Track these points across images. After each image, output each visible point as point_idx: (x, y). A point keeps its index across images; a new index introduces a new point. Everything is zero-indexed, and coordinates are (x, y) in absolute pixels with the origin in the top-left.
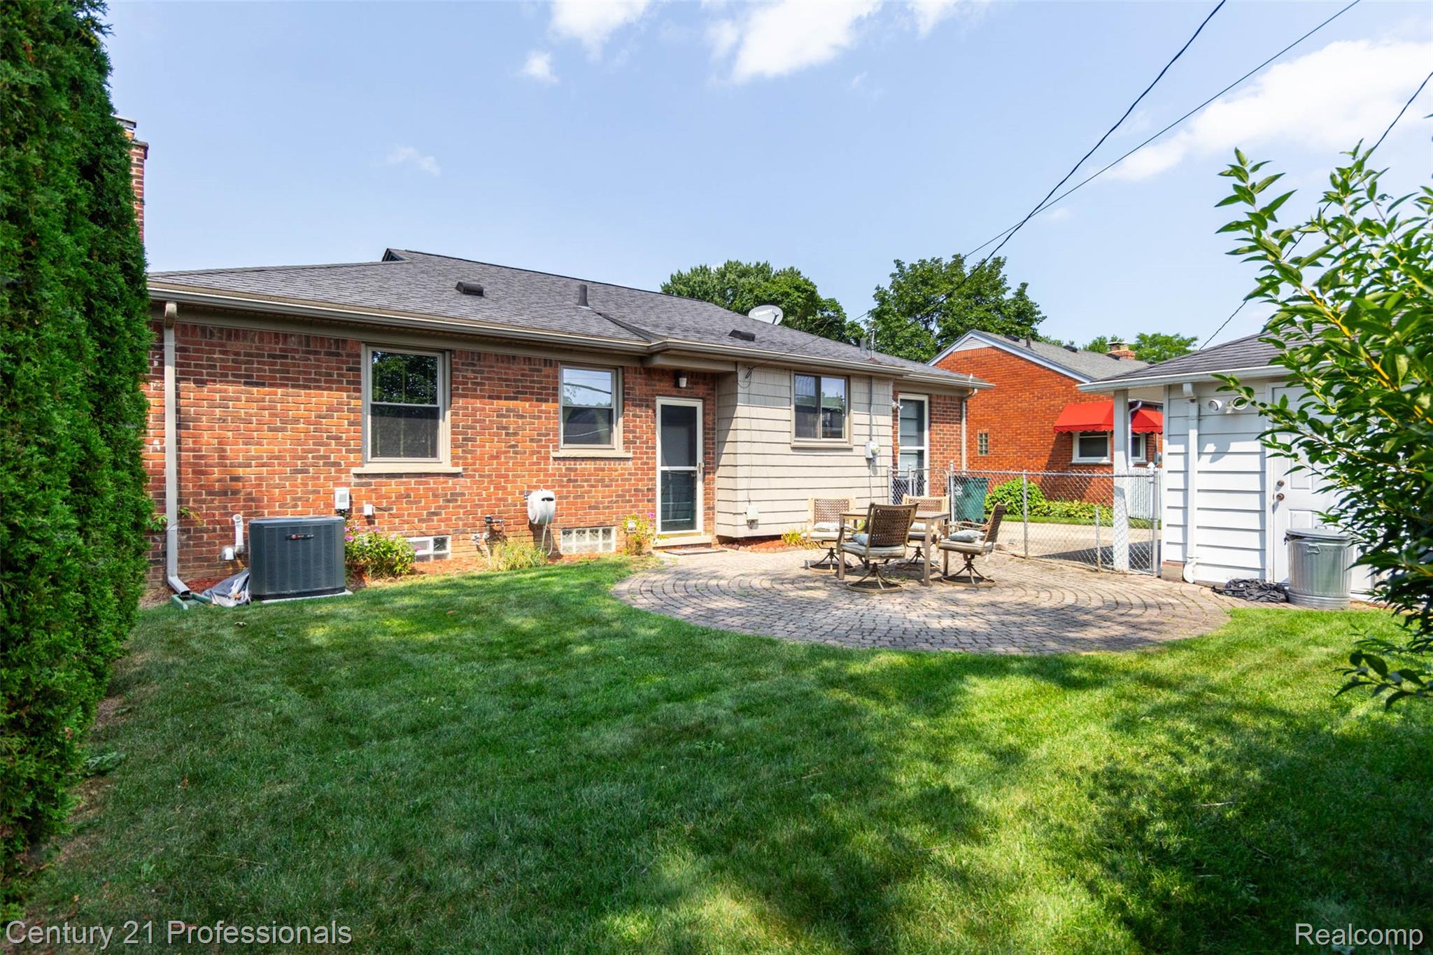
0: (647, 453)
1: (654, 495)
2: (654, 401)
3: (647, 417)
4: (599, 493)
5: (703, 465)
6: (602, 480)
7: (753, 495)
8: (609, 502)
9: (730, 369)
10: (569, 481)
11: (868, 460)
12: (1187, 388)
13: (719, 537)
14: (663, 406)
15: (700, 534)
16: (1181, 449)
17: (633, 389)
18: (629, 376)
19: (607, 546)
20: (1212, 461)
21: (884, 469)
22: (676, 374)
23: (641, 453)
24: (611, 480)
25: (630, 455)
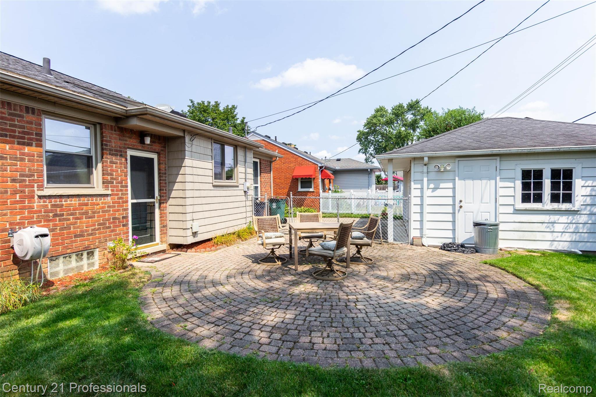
0: (121, 190)
1: (128, 221)
2: (126, 152)
3: (121, 164)
4: (84, 224)
5: (159, 198)
6: (86, 213)
7: (195, 216)
8: (92, 230)
9: (181, 134)
10: (55, 215)
11: (245, 192)
12: (426, 159)
13: (170, 245)
14: (132, 157)
15: (158, 244)
16: (419, 186)
17: (110, 142)
18: (107, 131)
19: (92, 265)
20: (432, 192)
21: (251, 196)
22: (141, 135)
23: (117, 191)
24: (94, 213)
25: (109, 192)
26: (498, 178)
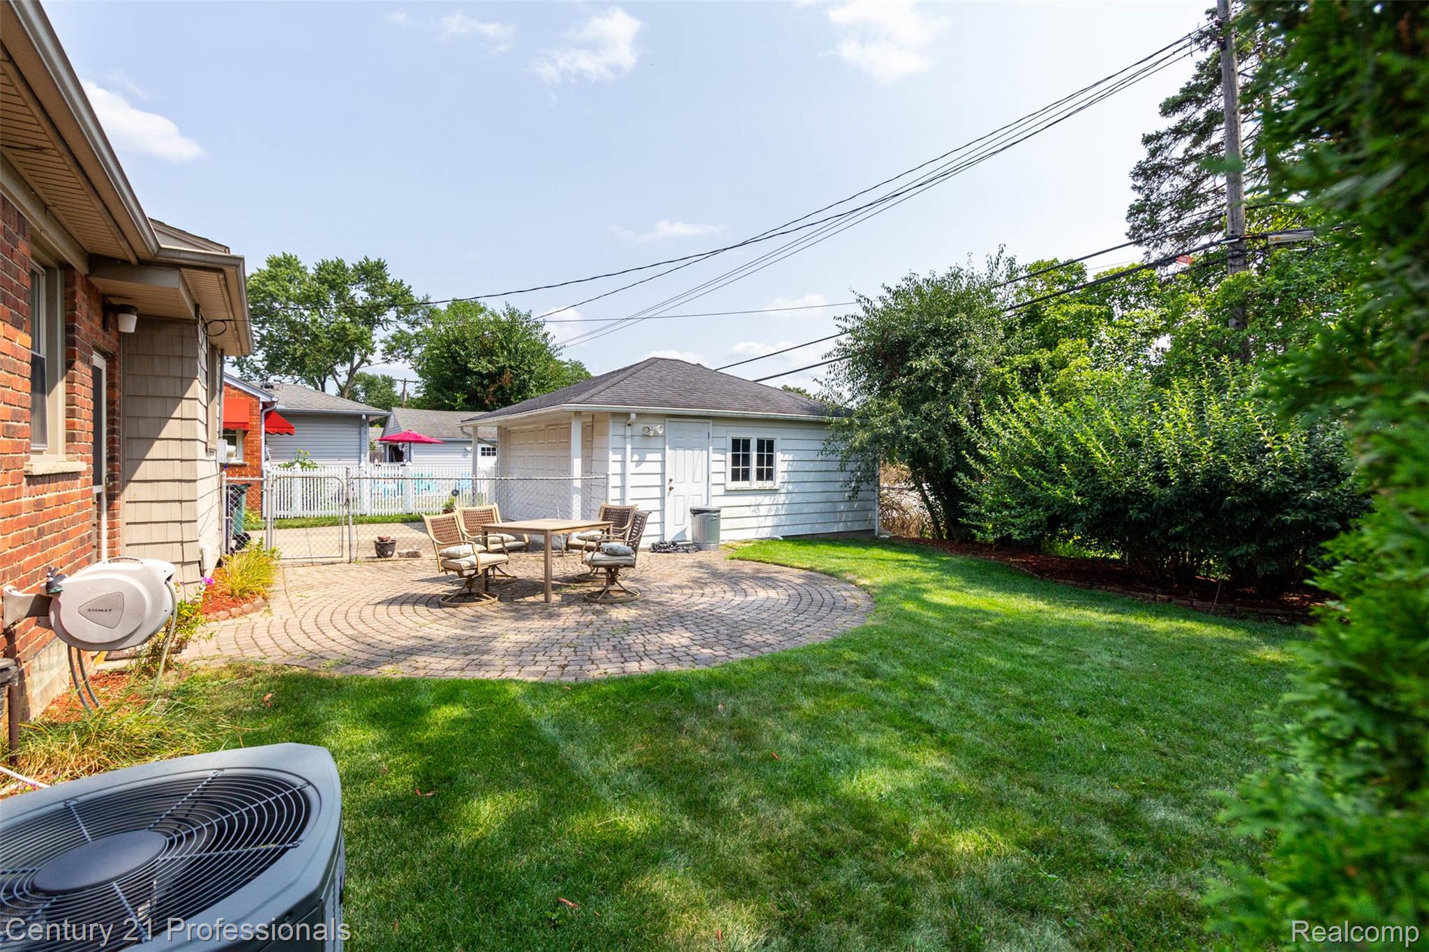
5: (108, 482)
12: (633, 416)
16: (619, 457)
20: (637, 466)
22: (104, 304)
26: (711, 448)
